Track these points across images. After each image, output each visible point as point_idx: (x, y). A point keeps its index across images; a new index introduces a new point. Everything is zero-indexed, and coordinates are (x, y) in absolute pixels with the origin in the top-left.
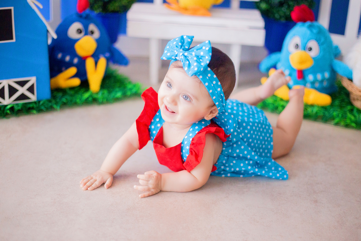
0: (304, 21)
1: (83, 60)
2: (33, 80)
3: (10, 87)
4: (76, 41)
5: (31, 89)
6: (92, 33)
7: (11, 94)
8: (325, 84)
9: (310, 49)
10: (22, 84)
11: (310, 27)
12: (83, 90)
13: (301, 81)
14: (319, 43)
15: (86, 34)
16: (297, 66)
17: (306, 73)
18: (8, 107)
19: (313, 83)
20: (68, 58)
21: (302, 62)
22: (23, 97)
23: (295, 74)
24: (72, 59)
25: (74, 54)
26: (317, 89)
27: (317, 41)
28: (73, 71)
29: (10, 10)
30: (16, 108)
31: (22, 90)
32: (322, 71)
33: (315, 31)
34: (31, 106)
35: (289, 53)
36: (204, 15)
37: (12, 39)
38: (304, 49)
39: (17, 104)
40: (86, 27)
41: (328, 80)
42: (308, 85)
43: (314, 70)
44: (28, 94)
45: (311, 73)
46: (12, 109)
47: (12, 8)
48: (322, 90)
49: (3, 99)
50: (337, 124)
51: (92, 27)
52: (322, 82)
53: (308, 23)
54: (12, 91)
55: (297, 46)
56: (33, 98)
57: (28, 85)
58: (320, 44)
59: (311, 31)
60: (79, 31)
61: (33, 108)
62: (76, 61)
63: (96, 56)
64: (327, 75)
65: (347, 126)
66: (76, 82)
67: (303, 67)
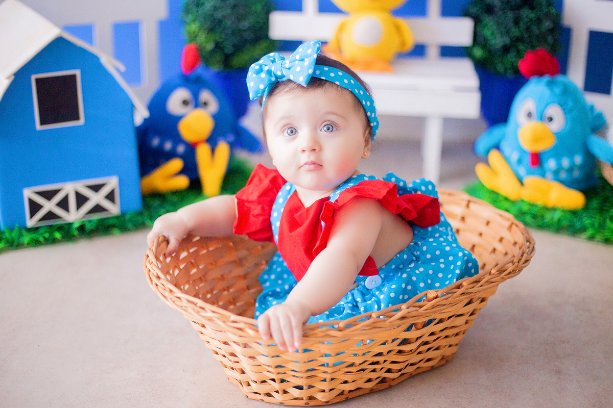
0: (541, 74)
1: (192, 148)
2: (112, 183)
3: (77, 194)
4: (180, 118)
5: (110, 197)
6: (205, 104)
8: (577, 174)
9: (551, 119)
11: (550, 84)
13: (536, 169)
14: (564, 110)
15: (196, 106)
16: (530, 147)
17: (543, 158)
18: (76, 225)
19: (556, 173)
20: (168, 146)
21: (536, 139)
22: (98, 209)
23: (527, 160)
24: (175, 147)
25: (177, 138)
26: (562, 182)
27: (562, 106)
28: (176, 164)
29: (73, 77)
30: (88, 227)
31: (96, 199)
32: (571, 154)
33: (557, 90)
34: (111, 222)
35: (517, 126)
36: (382, 71)
37: (78, 119)
38: (542, 118)
39: (90, 221)
40: (196, 96)
41: (580, 167)
42: (550, 175)
43: (558, 152)
44: (106, 204)
45: (552, 156)
46: (82, 228)
47: (77, 73)
48: (571, 184)
49: (65, 211)
51: (205, 95)
52: (570, 170)
53: (546, 78)
54: (81, 200)
55: (529, 115)
56: (114, 209)
57: (105, 191)
58: (566, 111)
59: (552, 90)
60: (185, 103)
61: (114, 226)
62: (181, 149)
63: (212, 141)
64: (579, 159)
65: (607, 241)
66: (183, 182)
67: (539, 148)
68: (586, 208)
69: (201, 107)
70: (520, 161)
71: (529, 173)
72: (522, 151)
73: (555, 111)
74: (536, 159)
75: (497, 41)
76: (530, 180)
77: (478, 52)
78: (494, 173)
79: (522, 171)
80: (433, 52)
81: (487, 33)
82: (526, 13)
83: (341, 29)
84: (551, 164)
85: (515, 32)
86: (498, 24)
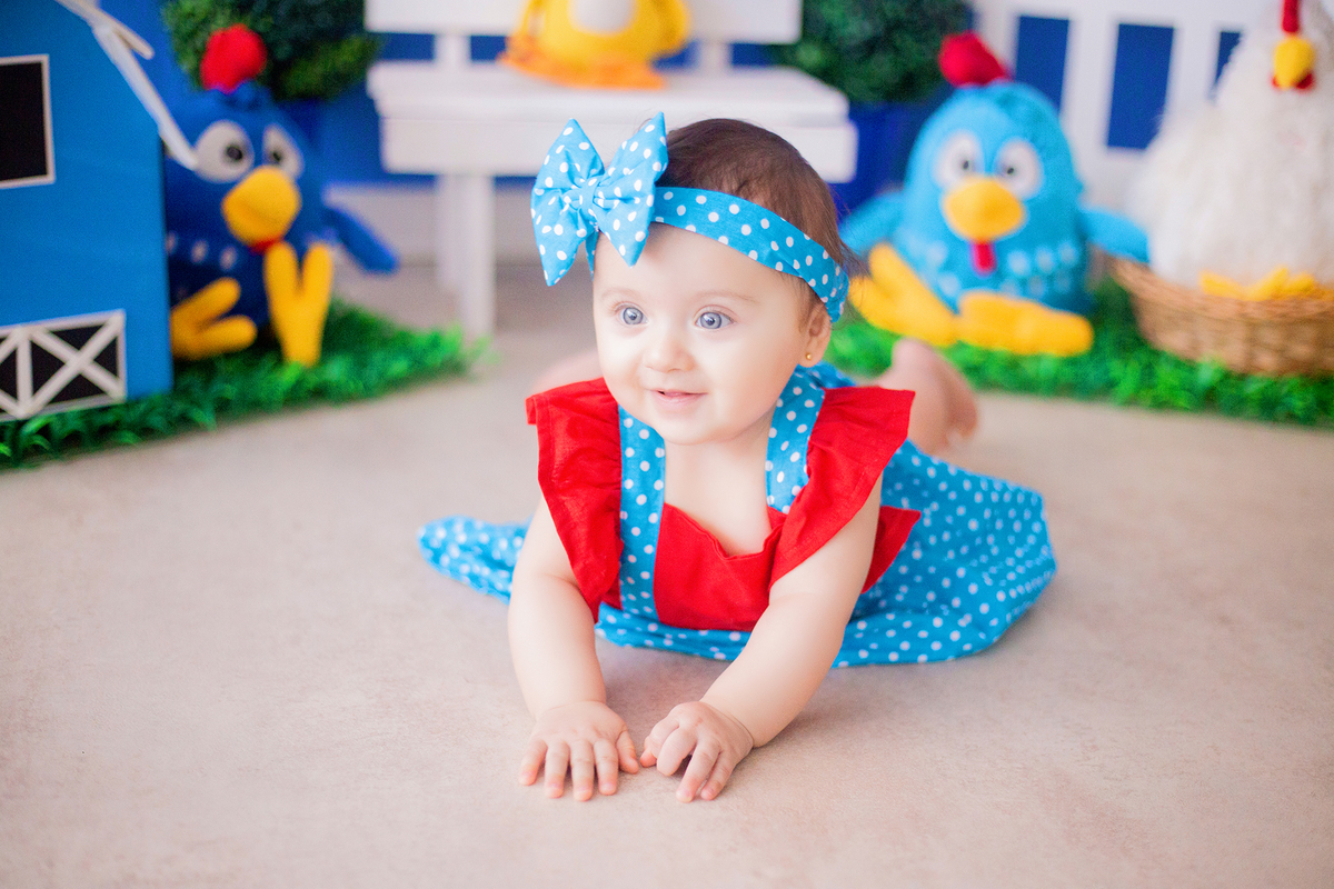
1: (253, 258)
2: (113, 324)
3: (37, 351)
4: (225, 188)
5: (107, 359)
6: (277, 156)
7: (40, 377)
9: (1010, 170)
10: (77, 338)
11: (1006, 102)
12: (268, 361)
13: (986, 275)
14: (1039, 150)
15: (259, 162)
16: (970, 229)
18: (34, 426)
19: (1026, 282)
20: (199, 252)
21: (991, 211)
22: (80, 387)
23: (968, 259)
24: (214, 255)
26: (1039, 299)
28: (224, 293)
29: (37, 67)
30: (59, 431)
31: (78, 362)
34: (109, 418)
35: (937, 191)
36: (641, 86)
37: (43, 171)
38: (992, 169)
39: (61, 416)
40: (256, 139)
41: (1073, 269)
42: (1011, 287)
44: (99, 376)
45: (1019, 248)
46: (45, 431)
47: (44, 59)
49: (10, 398)
50: (1132, 402)
51: (275, 138)
52: (1053, 277)
53: (996, 87)
54: (45, 365)
55: (966, 165)
56: (115, 389)
57: (96, 344)
58: (1044, 152)
59: (1008, 112)
60: (234, 154)
62: (228, 258)
63: (298, 237)
64: (1068, 253)
65: (1162, 405)
66: (241, 331)
67: (993, 231)
69: (268, 163)
70: (948, 266)
71: (969, 284)
72: (950, 238)
73: (1019, 154)
74: (987, 255)
75: (856, 29)
76: (975, 300)
77: (812, 55)
78: (886, 292)
79: (950, 285)
80: (714, 57)
81: (830, 12)
84: (1017, 263)
85: (892, 10)
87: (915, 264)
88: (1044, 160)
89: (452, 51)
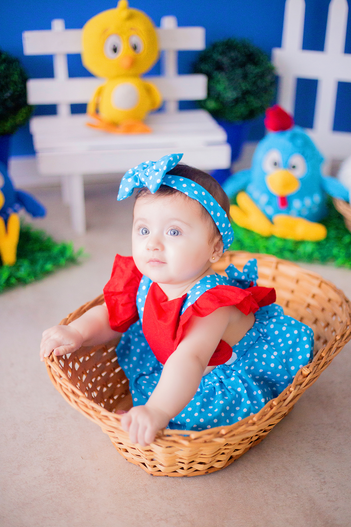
9: (294, 167)
33: (299, 143)
35: (264, 173)
36: (143, 132)
42: (294, 213)
45: (297, 198)
52: (311, 208)
55: (276, 164)
58: (307, 160)
59: (294, 143)
67: (286, 192)
68: (327, 238)
70: (269, 203)
71: (277, 212)
72: (271, 195)
73: (297, 160)
74: (284, 201)
75: (230, 95)
76: (279, 218)
77: (212, 105)
78: (244, 212)
79: (270, 210)
80: (172, 107)
81: (220, 87)
82: (252, 69)
83: (100, 93)
84: (296, 204)
85: (245, 86)
86: (230, 80)
87: (255, 201)
88: (307, 162)
89: (64, 110)
